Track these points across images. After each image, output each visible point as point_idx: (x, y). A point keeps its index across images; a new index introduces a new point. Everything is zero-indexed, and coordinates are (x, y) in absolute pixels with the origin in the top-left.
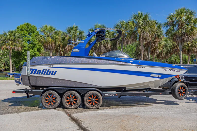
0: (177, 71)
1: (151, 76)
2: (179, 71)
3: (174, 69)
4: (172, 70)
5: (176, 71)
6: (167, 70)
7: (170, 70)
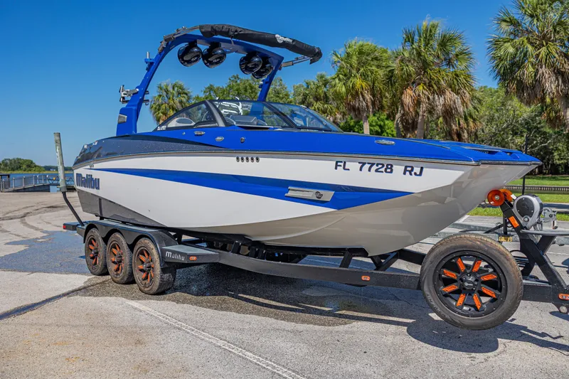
0: (408, 170)
1: (290, 194)
2: (417, 170)
3: (385, 162)
4: (375, 167)
5: (398, 169)
6: (353, 166)
7: (367, 166)
